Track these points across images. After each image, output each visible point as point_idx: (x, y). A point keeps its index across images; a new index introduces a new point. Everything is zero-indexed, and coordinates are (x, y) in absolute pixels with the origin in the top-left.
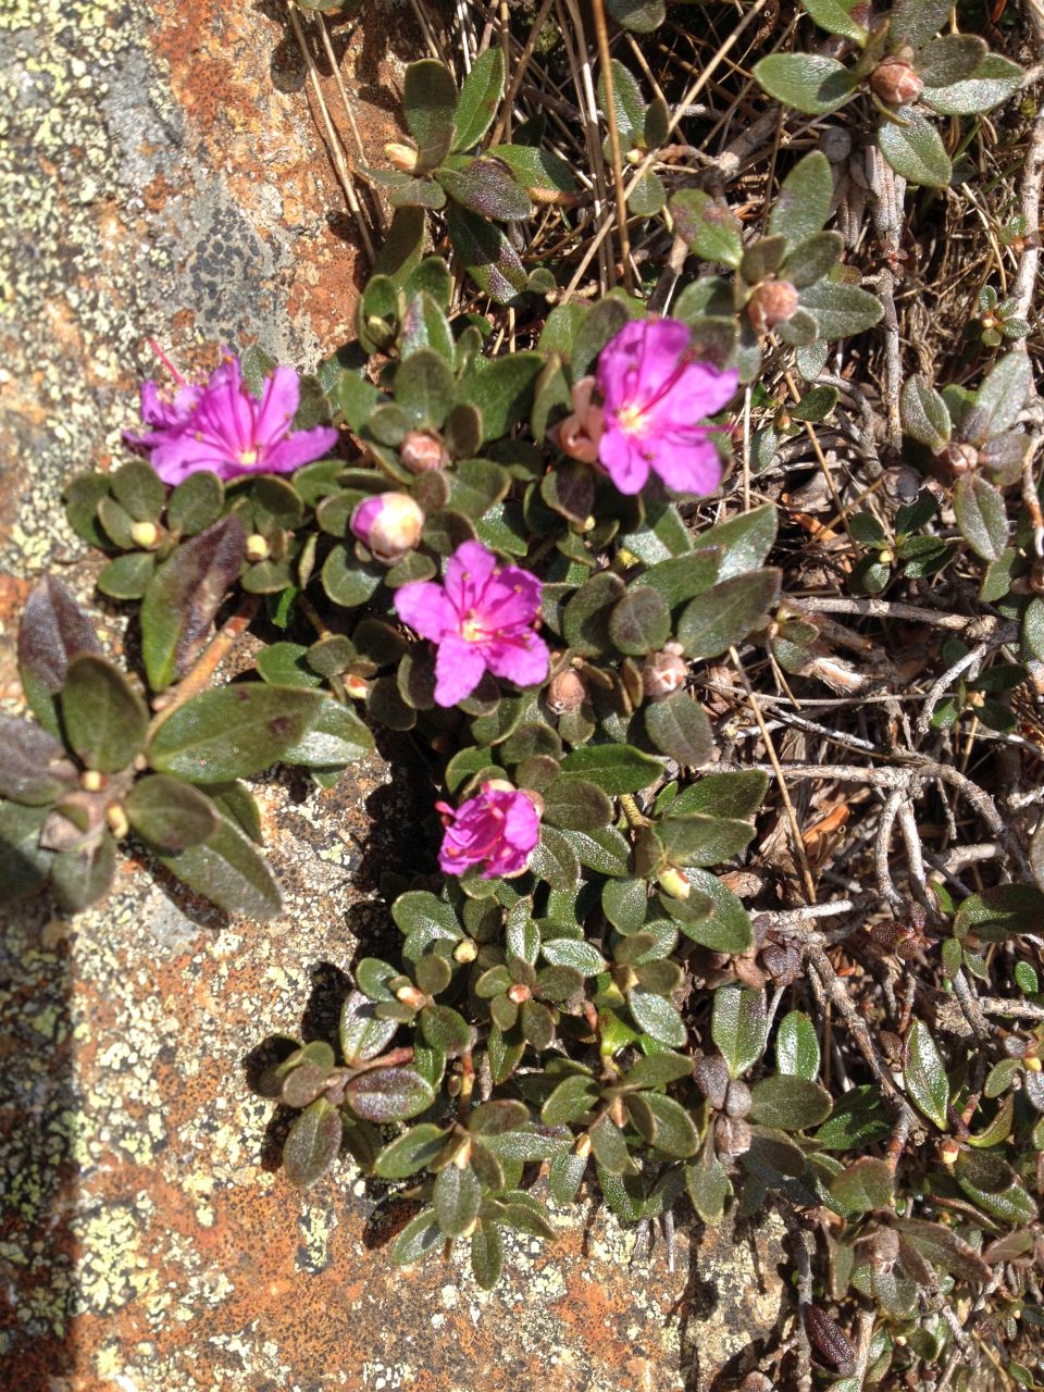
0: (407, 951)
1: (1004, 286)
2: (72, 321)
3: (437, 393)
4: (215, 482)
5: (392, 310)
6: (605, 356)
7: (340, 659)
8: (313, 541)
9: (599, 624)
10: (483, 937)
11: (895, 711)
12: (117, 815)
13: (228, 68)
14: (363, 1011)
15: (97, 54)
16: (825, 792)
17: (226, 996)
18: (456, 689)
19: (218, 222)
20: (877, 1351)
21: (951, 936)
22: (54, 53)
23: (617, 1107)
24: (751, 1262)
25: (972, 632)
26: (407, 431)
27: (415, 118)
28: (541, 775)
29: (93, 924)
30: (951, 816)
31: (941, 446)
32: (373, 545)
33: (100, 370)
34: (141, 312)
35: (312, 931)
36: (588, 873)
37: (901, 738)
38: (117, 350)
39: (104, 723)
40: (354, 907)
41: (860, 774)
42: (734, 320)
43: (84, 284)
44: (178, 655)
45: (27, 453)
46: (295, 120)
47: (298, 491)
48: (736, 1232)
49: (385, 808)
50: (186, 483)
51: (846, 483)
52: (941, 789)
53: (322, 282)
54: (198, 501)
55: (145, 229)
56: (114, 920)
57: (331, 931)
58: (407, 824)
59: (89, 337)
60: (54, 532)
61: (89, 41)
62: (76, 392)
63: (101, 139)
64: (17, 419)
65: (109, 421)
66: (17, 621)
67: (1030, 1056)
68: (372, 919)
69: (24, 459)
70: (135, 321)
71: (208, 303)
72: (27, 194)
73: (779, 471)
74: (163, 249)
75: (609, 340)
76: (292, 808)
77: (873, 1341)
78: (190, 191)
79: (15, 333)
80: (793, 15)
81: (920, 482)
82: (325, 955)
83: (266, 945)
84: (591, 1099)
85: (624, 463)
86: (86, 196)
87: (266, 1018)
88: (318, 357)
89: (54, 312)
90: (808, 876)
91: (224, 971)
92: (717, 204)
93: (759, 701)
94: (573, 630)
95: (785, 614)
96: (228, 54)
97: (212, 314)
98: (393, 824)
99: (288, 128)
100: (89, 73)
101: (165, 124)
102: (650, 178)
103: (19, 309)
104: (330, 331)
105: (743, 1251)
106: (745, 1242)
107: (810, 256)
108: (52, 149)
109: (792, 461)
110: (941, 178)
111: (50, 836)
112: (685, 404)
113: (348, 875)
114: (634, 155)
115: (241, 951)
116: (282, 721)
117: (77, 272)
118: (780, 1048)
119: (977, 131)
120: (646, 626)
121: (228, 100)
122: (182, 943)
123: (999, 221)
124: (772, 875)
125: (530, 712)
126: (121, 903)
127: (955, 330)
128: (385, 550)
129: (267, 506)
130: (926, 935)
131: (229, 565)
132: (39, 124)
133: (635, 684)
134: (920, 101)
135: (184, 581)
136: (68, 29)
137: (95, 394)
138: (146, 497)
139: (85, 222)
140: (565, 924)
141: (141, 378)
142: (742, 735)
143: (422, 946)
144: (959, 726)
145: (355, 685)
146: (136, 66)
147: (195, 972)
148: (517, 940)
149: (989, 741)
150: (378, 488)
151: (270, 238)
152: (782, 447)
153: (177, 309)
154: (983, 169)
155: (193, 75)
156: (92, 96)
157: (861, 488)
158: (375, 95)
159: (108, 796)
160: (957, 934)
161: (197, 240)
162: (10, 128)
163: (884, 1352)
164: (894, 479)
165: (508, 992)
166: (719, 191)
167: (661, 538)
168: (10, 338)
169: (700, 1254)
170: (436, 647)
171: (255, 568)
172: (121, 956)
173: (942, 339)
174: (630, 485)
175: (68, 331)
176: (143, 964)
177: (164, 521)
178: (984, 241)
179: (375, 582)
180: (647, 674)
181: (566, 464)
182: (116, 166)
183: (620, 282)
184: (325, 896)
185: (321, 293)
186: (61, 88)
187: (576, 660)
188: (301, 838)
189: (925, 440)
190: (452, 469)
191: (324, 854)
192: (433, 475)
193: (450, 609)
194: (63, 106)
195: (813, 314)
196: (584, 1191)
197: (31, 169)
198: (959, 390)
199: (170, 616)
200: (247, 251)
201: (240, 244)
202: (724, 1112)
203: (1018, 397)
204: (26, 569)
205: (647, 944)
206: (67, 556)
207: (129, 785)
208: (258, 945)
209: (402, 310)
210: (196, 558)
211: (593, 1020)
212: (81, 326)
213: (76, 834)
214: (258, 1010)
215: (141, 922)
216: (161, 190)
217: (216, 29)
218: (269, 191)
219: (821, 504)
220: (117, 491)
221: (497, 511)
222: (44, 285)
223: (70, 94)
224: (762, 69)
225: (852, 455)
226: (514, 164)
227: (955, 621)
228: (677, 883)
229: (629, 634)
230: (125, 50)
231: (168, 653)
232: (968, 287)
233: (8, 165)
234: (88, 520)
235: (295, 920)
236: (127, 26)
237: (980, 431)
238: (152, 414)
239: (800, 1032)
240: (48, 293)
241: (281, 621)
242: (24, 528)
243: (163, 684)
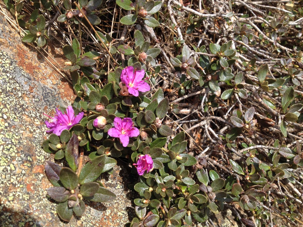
0: (141, 195)
1: (177, 36)
2: (28, 117)
3: (97, 97)
4: (67, 131)
5: (81, 89)
6: (121, 77)
7: (103, 150)
8: (88, 132)
9: (143, 121)
10: (152, 185)
11: (198, 112)
12: (80, 195)
13: (31, 63)
14: (139, 209)
15: (10, 71)
16: (195, 133)
17: (113, 222)
18: (126, 143)
19: (43, 89)
20: (257, 222)
21: (227, 143)
22: (3, 74)
23: (190, 200)
24: (229, 221)
25: (202, 93)
26: (95, 106)
27: (67, 56)
28: (147, 151)
29: (84, 219)
30: (216, 125)
31: (181, 66)
32: (99, 127)
33: (37, 123)
34: (38, 110)
35: (122, 203)
36: (164, 164)
37: (201, 116)
38: (38, 119)
39: (69, 180)
40: (127, 195)
41: (198, 125)
42: (139, 62)
43: (27, 110)
44: (75, 163)
45: (32, 143)
46: (46, 66)
47: (82, 125)
48: (223, 217)
49: (123, 174)
50: (62, 134)
51: (169, 80)
52: (213, 122)
53: (65, 91)
54: (65, 136)
55: (32, 96)
56: (87, 217)
57: (125, 201)
58: (128, 175)
59: (32, 119)
60: (43, 154)
61: (8, 70)
62: (35, 129)
63: (18, 85)
64: (28, 138)
65: (43, 131)
66: (44, 173)
67: (251, 155)
68: (131, 195)
69: (32, 144)
70: (38, 112)
71: (48, 103)
72: (10, 100)
73: (157, 84)
74: (37, 98)
75: (120, 75)
76: (107, 182)
77: (256, 221)
78: (36, 87)
79: (21, 124)
80: (120, 10)
81: (181, 73)
82: (126, 206)
83: (115, 209)
84: (185, 202)
85: (134, 92)
86: (20, 96)
87: (122, 222)
88: (71, 103)
89: (25, 117)
90: (200, 147)
91: (110, 217)
92: (125, 46)
93: (176, 122)
94: (139, 124)
95: (172, 105)
96: (30, 61)
97: (50, 105)
98: (126, 176)
99: (46, 68)
100: (10, 75)
101: (27, 77)
102: (112, 47)
103: (19, 119)
104: (70, 98)
105: (226, 220)
106: (226, 218)
107: (144, 47)
108: (11, 90)
109: (159, 81)
110: (158, 25)
111: (70, 205)
112: (138, 78)
113: (123, 190)
114: (107, 45)
115: (112, 212)
116: (100, 164)
117: (25, 109)
118: (211, 177)
119: (159, 14)
120: (151, 117)
121: (34, 68)
122: (101, 216)
123: (170, 26)
124: (194, 150)
125: (139, 142)
126: (87, 213)
127: (173, 47)
128: (102, 127)
129: (77, 131)
130: (223, 145)
131: (77, 143)
132: (6, 87)
133: (155, 127)
134: (148, 14)
135: (71, 150)
136: (4, 69)
137: (38, 127)
138: (56, 140)
139: (22, 100)
140: (165, 175)
141: (44, 122)
142: (176, 130)
143: (143, 193)
144: (209, 110)
145: (108, 153)
146: (17, 70)
147: (106, 220)
148: (158, 181)
149: (216, 110)
150: (95, 117)
151: (53, 88)
152: (156, 80)
153: (44, 107)
154: (163, 19)
155: (26, 67)
156: (13, 78)
157: (172, 80)
158: (57, 56)
159: (76, 193)
160: (228, 142)
161: (41, 94)
162: (2, 90)
163: (259, 223)
164: (176, 74)
165: (162, 191)
166: (124, 44)
167: (145, 102)
168: (20, 125)
169: (219, 224)
170: (119, 139)
171: (81, 142)
172: (92, 223)
173: (172, 50)
174: (137, 95)
175: (28, 119)
176: (96, 222)
177: (61, 143)
178: (170, 31)
179: (102, 134)
180: (155, 125)
181: (124, 97)
182: (22, 88)
183: (116, 66)
184: (121, 195)
185: (66, 93)
186: (7, 79)
187: (143, 129)
188: (111, 187)
189: (178, 66)
190: (106, 108)
191: (117, 188)
192: (103, 110)
193: (118, 131)
194: (9, 82)
195: (150, 55)
196: (193, 223)
197: (9, 95)
198: (179, 56)
199: (71, 157)
200: (50, 92)
201: (49, 91)
202: (208, 193)
203: (188, 52)
204: (42, 163)
205: (180, 169)
206: (47, 157)
207: (79, 190)
208: (114, 210)
209: (83, 88)
210: (71, 144)
211: (178, 188)
212: (30, 117)
213: (75, 202)
214: (120, 221)
215: (92, 215)
216: (31, 89)
217: (26, 58)
218: (48, 80)
219: (167, 86)
220: (50, 141)
221: (117, 111)
222: (21, 113)
223: (9, 80)
224: (121, 21)
225: (168, 76)
226: (88, 56)
227: (199, 92)
228: (179, 157)
229: (149, 120)
230: (15, 68)
231: (74, 164)
232: (171, 39)
233: (5, 96)
234: (48, 149)
235: (118, 202)
236: (13, 64)
237: (185, 60)
238: (49, 126)
239: (213, 173)
240: (22, 114)
241: (89, 150)
242: (38, 156)
243: (75, 170)
